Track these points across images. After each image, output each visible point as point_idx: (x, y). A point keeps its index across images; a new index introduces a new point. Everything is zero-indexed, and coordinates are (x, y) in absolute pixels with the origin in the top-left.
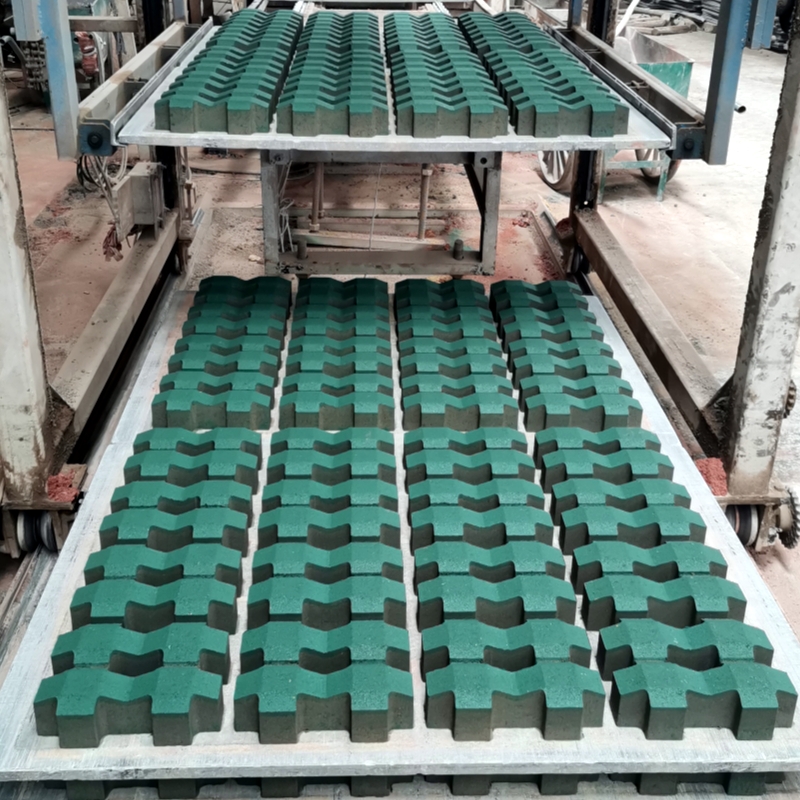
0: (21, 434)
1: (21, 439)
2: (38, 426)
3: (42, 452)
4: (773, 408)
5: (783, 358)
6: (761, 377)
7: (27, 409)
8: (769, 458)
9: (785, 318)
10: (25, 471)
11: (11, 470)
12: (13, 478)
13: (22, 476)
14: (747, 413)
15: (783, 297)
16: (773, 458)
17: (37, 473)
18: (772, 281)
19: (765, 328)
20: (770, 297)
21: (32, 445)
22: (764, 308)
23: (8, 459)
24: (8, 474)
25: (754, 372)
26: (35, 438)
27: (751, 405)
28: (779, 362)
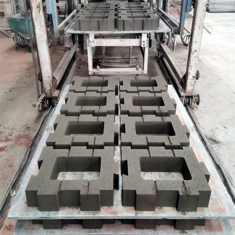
0: (48, 82)
1: (48, 83)
2: (51, 81)
3: (52, 86)
4: (194, 76)
5: (195, 65)
6: (191, 69)
7: (49, 77)
8: (193, 86)
9: (195, 57)
10: (48, 90)
11: (46, 90)
12: (46, 91)
13: (48, 91)
14: (188, 77)
15: (195, 52)
16: (194, 86)
17: (51, 90)
18: (192, 49)
19: (191, 59)
20: (192, 52)
21: (50, 84)
22: (191, 55)
23: (45, 87)
24: (45, 90)
25: (190, 68)
26: (50, 83)
27: (189, 75)
28: (194, 66)
